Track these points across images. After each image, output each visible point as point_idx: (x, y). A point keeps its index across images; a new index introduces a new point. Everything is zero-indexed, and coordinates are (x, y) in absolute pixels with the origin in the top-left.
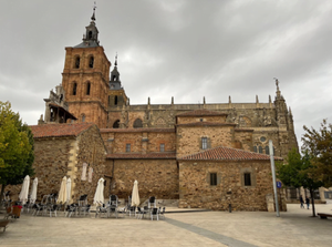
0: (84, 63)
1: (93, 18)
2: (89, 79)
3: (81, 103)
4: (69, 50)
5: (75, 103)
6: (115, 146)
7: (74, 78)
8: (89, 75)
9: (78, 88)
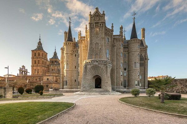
0: (37, 55)
1: (40, 39)
2: (39, 59)
3: (37, 66)
4: (33, 51)
5: (35, 66)
6: (34, 79)
7: (34, 59)
8: (39, 58)
9: (36, 62)
